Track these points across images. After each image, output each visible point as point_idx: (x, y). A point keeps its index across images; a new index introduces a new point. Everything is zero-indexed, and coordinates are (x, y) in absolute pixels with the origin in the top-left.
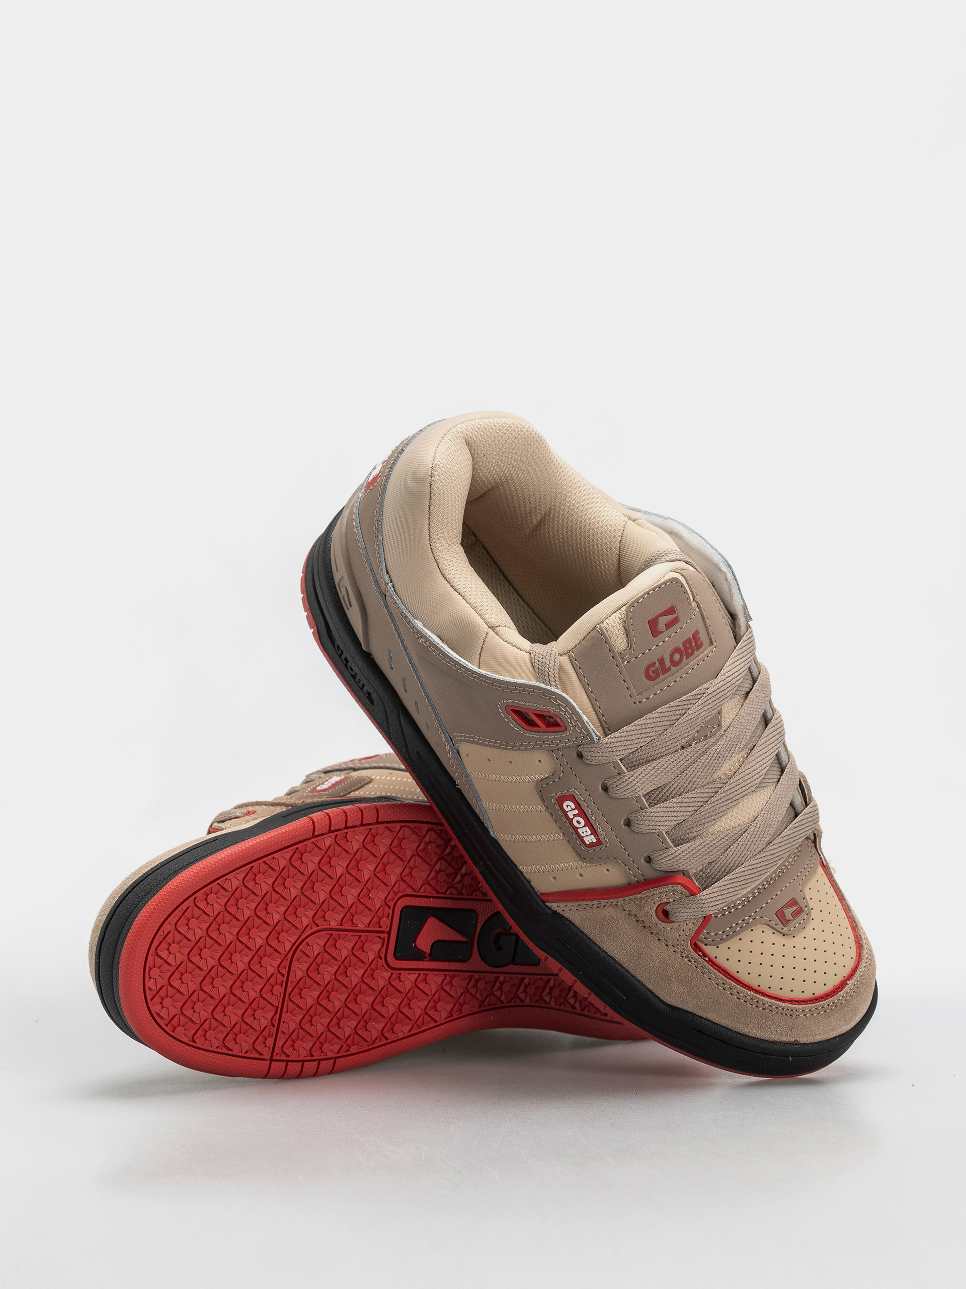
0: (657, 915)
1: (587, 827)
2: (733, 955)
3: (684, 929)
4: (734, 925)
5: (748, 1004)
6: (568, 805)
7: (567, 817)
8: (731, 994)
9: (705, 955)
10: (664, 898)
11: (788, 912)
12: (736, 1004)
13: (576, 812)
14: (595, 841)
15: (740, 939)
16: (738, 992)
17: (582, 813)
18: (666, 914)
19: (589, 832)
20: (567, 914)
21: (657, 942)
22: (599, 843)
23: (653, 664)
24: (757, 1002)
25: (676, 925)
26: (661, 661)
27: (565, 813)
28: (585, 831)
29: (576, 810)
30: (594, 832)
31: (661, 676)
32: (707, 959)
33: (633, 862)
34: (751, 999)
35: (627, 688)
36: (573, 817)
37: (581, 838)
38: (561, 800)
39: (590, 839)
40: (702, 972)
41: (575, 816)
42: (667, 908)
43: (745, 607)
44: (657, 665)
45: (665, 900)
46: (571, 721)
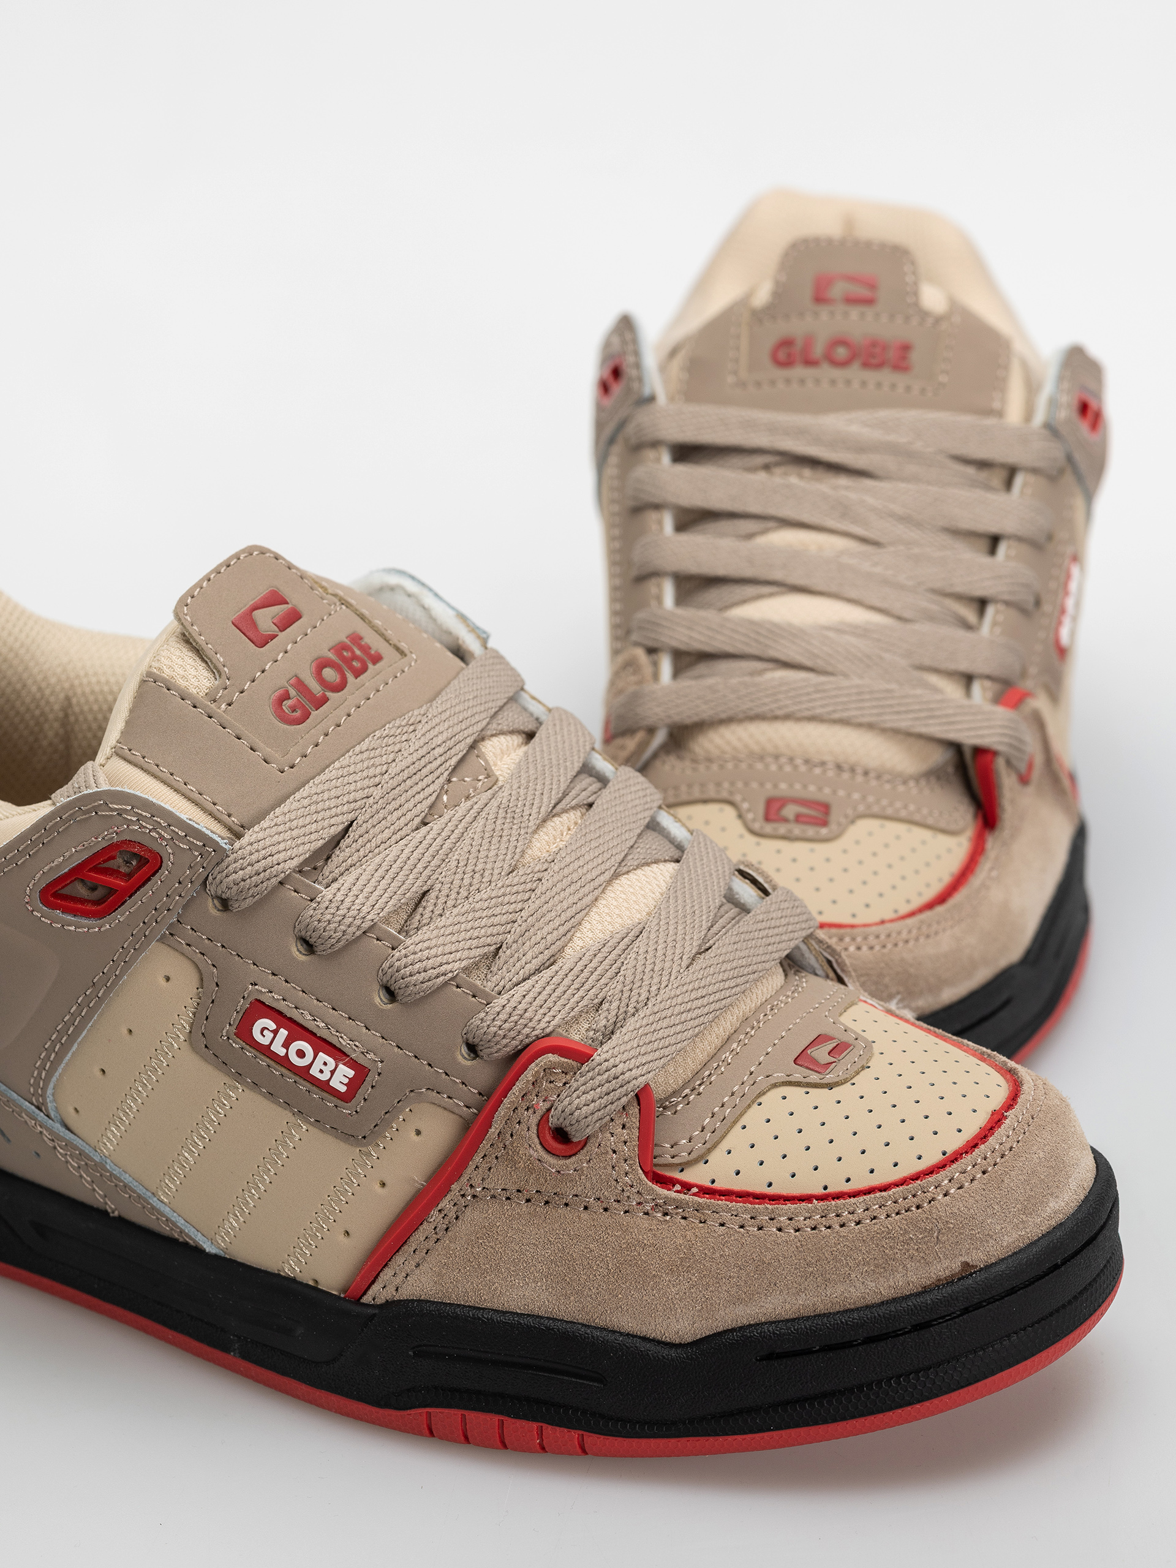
0: (548, 1152)
1: (321, 1054)
2: (744, 1159)
3: (613, 1147)
4: (717, 1109)
5: (823, 1229)
6: (263, 1029)
7: (274, 1056)
8: (780, 1230)
9: (687, 1187)
10: (538, 1103)
11: (821, 1054)
12: (799, 1244)
13: (283, 1033)
14: (351, 1073)
15: (744, 1127)
16: (790, 1219)
17: (298, 1030)
18: (561, 1135)
19: (331, 1062)
20: (405, 1294)
21: (585, 1215)
22: (361, 1071)
23: (286, 696)
24: (838, 1216)
25: (592, 1147)
26: (300, 685)
27: (266, 1051)
28: (323, 1066)
29: (282, 1030)
30: (338, 1053)
31: (314, 713)
32: (695, 1190)
33: (447, 1074)
34: (822, 1217)
35: (252, 749)
36: (285, 1051)
37: (325, 1086)
38: (244, 1032)
39: (341, 1077)
40: (701, 1222)
41: (286, 1045)
42: (553, 1121)
43: (462, 618)
44: (292, 692)
45: (543, 1106)
46: (159, 834)
